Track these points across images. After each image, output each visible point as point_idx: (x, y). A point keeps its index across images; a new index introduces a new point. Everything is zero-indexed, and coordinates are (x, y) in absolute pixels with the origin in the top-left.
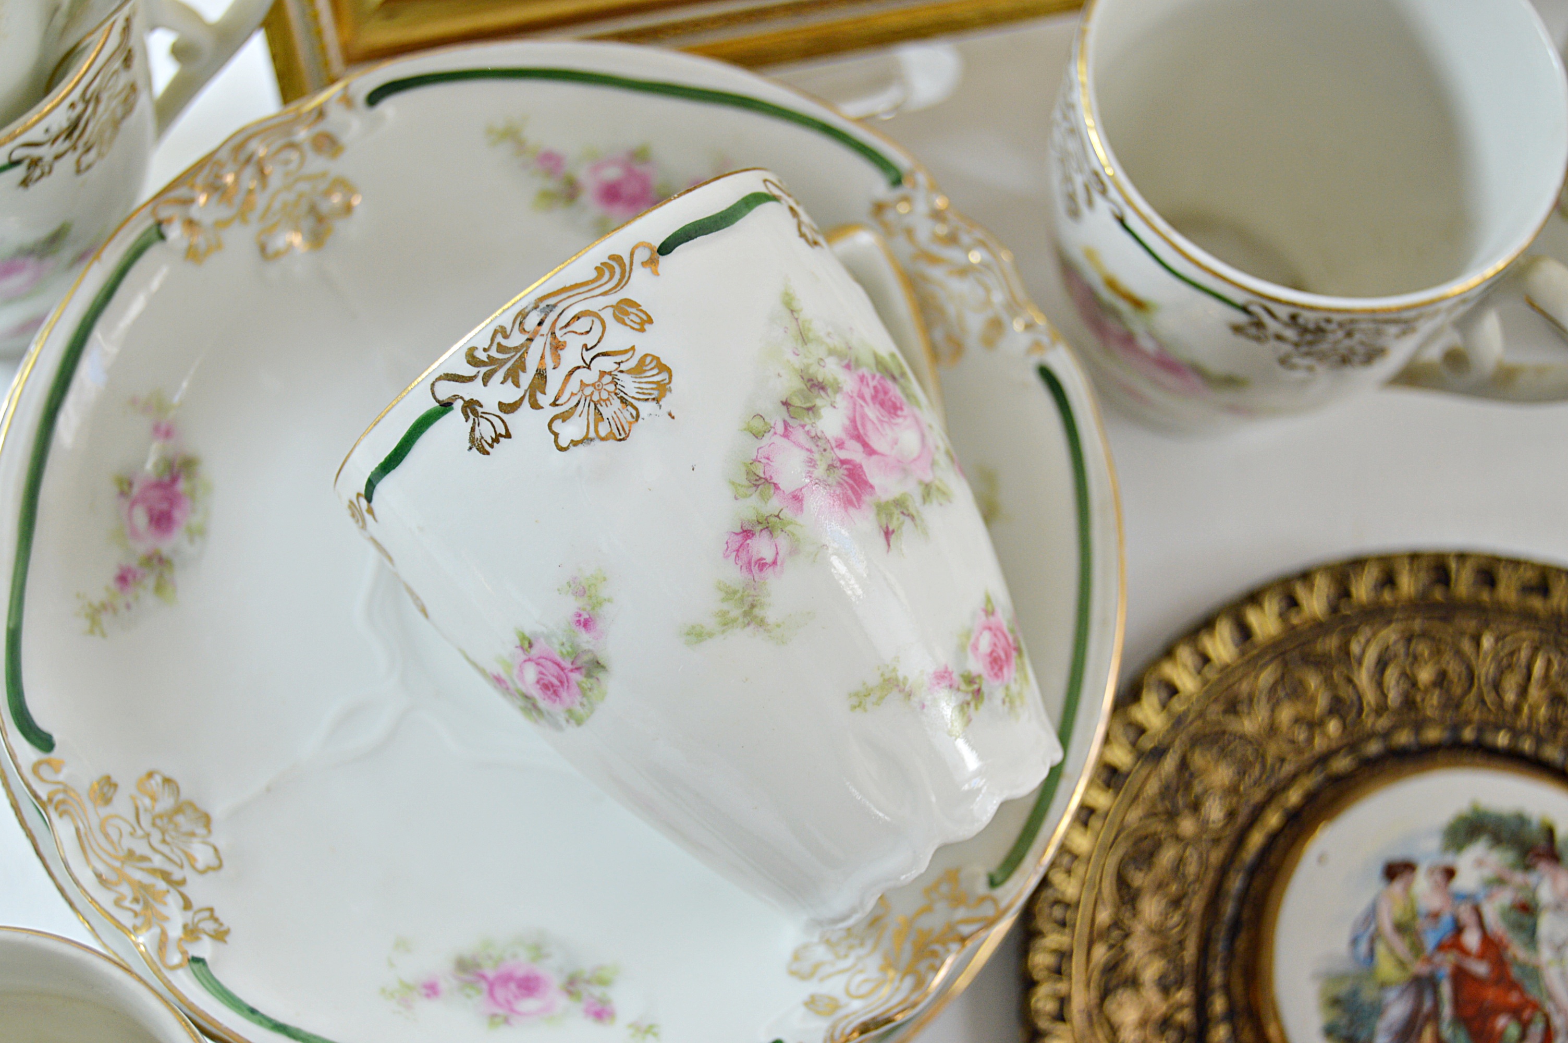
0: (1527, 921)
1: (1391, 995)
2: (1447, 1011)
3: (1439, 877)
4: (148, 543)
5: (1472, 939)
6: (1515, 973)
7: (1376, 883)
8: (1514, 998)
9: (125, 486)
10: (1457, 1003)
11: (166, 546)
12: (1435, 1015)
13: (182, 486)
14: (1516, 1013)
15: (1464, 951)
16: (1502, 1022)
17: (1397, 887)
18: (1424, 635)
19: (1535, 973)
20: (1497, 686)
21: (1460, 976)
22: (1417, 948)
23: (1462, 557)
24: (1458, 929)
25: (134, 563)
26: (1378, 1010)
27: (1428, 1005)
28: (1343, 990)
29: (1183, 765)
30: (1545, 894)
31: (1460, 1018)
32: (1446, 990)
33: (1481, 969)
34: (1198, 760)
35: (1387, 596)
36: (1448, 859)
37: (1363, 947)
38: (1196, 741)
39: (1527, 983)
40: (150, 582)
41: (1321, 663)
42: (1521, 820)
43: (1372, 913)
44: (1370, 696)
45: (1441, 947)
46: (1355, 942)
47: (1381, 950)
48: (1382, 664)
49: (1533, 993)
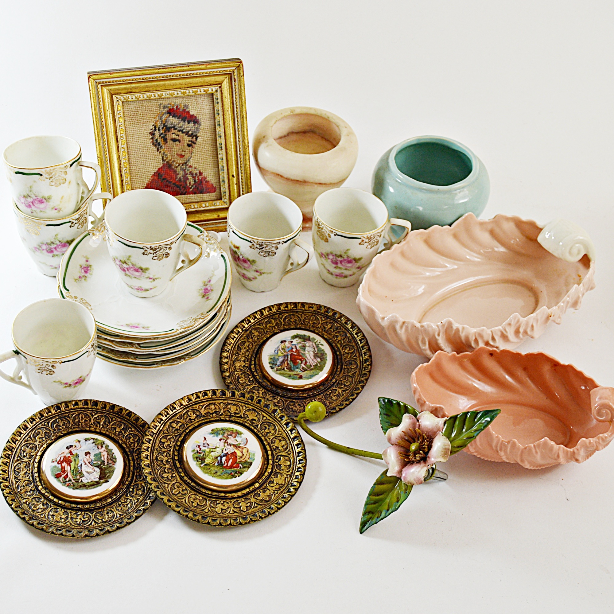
0: (304, 348)
1: (280, 357)
2: (289, 359)
3: (290, 342)
4: (84, 274)
5: (294, 350)
6: (301, 354)
7: (280, 343)
8: (301, 357)
9: (81, 266)
10: (291, 358)
11: (86, 275)
12: (287, 359)
13: (89, 268)
14: (300, 360)
15: (293, 352)
16: (298, 361)
17: (283, 344)
18: (292, 315)
19: (305, 354)
20: (304, 321)
21: (292, 355)
22: (285, 352)
23: (299, 303)
24: (292, 348)
25: (81, 276)
26: (278, 359)
27: (286, 359)
28: (272, 357)
29: (251, 332)
30: (307, 345)
31: (291, 360)
32: (289, 356)
33: (295, 354)
34: (253, 331)
35: (287, 309)
36: (292, 340)
37: (276, 352)
38: (253, 329)
39: (303, 356)
40: (84, 279)
41: (275, 319)
42: (305, 335)
43: (279, 347)
44: (283, 323)
45: (289, 351)
46: (275, 351)
47: (279, 351)
48: (285, 318)
49: (304, 357)
